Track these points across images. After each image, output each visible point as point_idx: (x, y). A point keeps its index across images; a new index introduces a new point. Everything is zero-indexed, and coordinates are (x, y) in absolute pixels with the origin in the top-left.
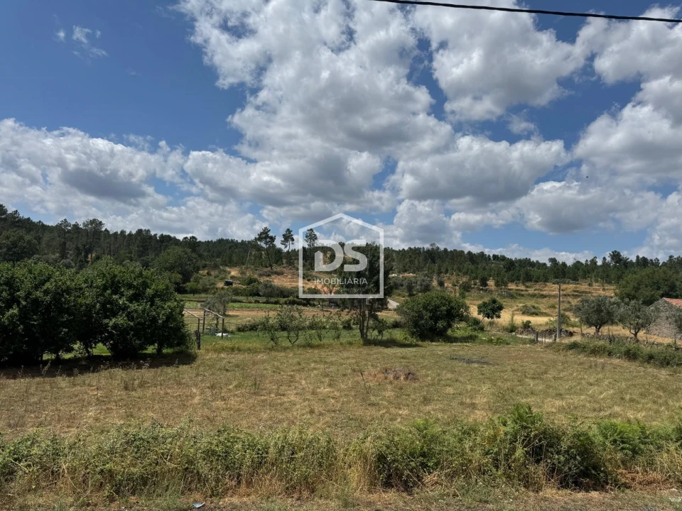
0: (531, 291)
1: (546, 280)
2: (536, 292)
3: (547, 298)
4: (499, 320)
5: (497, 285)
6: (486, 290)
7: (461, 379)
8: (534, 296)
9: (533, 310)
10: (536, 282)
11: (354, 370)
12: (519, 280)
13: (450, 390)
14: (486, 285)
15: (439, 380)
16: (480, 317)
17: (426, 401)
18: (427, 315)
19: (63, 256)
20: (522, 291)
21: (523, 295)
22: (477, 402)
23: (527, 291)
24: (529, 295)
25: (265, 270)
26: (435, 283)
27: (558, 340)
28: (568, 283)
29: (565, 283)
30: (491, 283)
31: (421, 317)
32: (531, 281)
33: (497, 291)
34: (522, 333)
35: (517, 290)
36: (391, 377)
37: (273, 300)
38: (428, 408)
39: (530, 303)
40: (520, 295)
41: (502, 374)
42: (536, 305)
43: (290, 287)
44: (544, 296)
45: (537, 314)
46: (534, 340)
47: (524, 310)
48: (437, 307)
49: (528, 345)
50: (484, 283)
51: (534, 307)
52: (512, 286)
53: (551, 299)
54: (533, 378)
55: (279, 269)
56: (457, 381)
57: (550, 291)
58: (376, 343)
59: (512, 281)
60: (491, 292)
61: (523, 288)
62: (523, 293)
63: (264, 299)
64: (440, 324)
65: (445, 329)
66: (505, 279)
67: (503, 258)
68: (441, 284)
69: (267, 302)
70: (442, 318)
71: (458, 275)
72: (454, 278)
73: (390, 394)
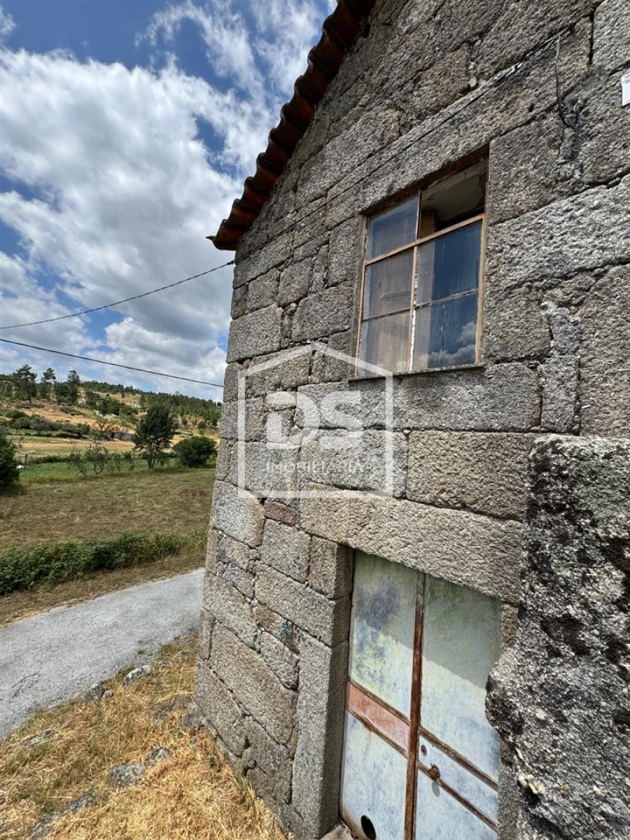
18: (194, 451)
25: (23, 402)
31: (191, 453)
37: (45, 433)
43: (54, 421)
48: (200, 446)
55: (38, 403)
58: (161, 471)
63: (35, 433)
64: (202, 457)
65: (205, 460)
69: (39, 435)
70: (203, 453)
71: (196, 416)
72: (193, 418)
73: (198, 505)
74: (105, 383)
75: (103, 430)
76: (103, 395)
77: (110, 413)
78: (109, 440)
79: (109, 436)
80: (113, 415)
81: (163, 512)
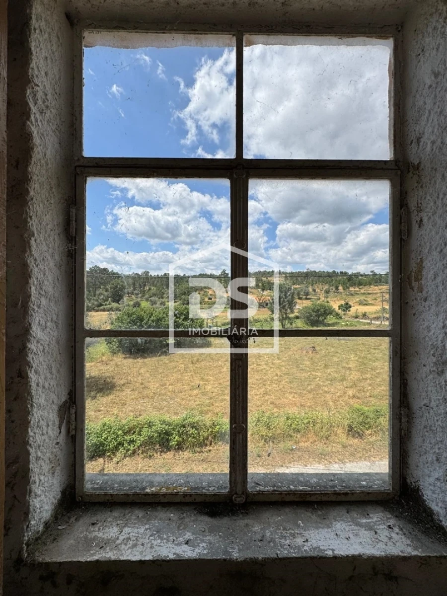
0: (362, 291)
1: (370, 284)
2: (365, 291)
3: (371, 295)
4: (349, 312)
5: (344, 289)
6: (338, 293)
7: (339, 351)
8: (364, 294)
9: (365, 303)
10: (365, 286)
11: (285, 348)
12: (355, 285)
13: (336, 359)
14: (338, 290)
15: (329, 353)
16: (340, 311)
17: (326, 366)
18: (314, 314)
19: (134, 289)
20: (357, 291)
21: (358, 294)
22: (351, 366)
23: (360, 291)
24: (362, 294)
26: (311, 290)
27: (383, 323)
28: (383, 285)
29: (381, 285)
30: (341, 288)
31: (311, 316)
32: (362, 285)
33: (344, 292)
34: (362, 319)
35: (355, 291)
36: (304, 352)
38: (329, 371)
39: (362, 298)
40: (356, 294)
41: (358, 347)
42: (366, 299)
44: (369, 294)
45: (367, 305)
46: (369, 323)
47: (360, 302)
48: (318, 310)
49: (367, 326)
50: (337, 288)
51: (365, 300)
52: (352, 289)
53: (374, 295)
54: (375, 349)
56: (337, 352)
57: (373, 290)
59: (352, 286)
60: (341, 293)
61: (357, 289)
62: (358, 292)
64: (321, 319)
65: (323, 320)
66: (348, 285)
67: (346, 273)
68: (314, 290)
70: (321, 315)
71: (322, 285)
72: (320, 286)
73: (308, 363)
74: (265, 271)
75: (261, 301)
76: (264, 279)
77: (267, 290)
78: (265, 308)
79: (265, 305)
80: (269, 291)
81: (279, 367)
